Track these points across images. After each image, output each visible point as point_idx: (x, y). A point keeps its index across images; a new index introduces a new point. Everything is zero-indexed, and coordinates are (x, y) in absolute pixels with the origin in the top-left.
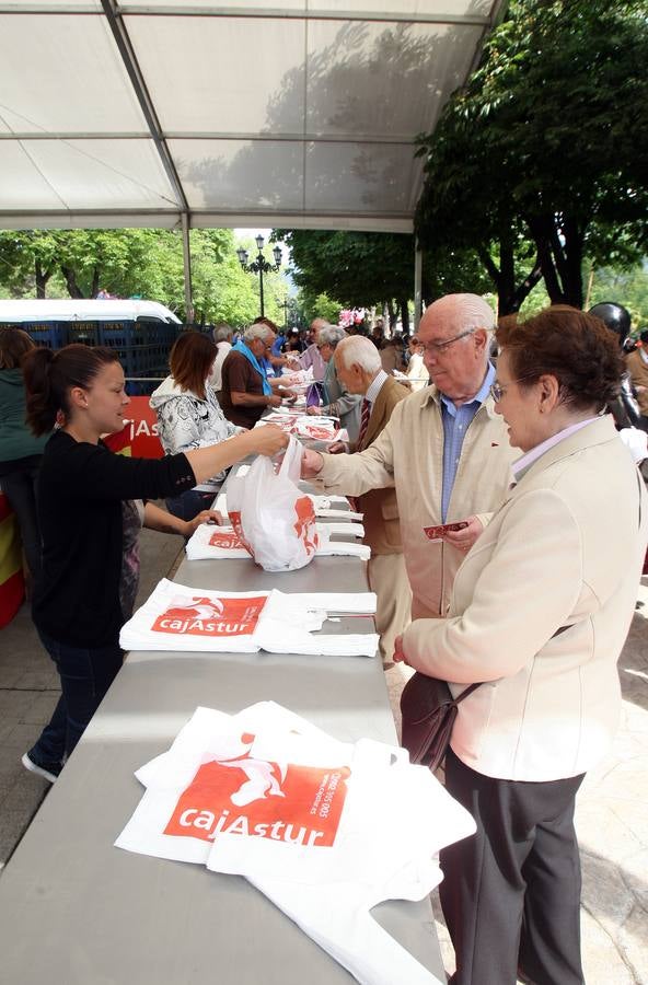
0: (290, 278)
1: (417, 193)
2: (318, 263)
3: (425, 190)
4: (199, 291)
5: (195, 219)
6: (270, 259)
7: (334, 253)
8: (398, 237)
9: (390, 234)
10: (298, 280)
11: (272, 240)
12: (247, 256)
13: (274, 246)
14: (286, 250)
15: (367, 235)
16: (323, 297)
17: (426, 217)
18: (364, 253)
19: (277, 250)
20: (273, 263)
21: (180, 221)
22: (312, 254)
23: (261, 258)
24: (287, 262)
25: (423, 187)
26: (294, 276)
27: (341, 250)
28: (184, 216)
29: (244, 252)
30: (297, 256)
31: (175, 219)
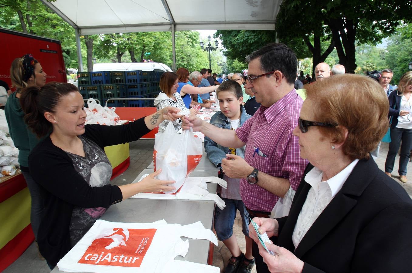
0: (222, 53)
1: (277, 10)
2: (233, 46)
3: (281, 9)
4: (185, 59)
5: (177, 27)
6: (213, 45)
7: (239, 41)
8: (268, 32)
9: (264, 31)
10: (226, 54)
11: (214, 37)
12: (204, 44)
13: (215, 39)
14: (220, 42)
15: (254, 31)
16: (236, 61)
17: (281, 21)
18: (253, 41)
19: (217, 41)
20: (215, 47)
21: (171, 28)
22: (231, 42)
23: (210, 45)
24: (221, 46)
25: (279, 8)
26: (223, 52)
27: (243, 40)
28: (173, 26)
29: (203, 43)
30: (225, 44)
31: (169, 27)
